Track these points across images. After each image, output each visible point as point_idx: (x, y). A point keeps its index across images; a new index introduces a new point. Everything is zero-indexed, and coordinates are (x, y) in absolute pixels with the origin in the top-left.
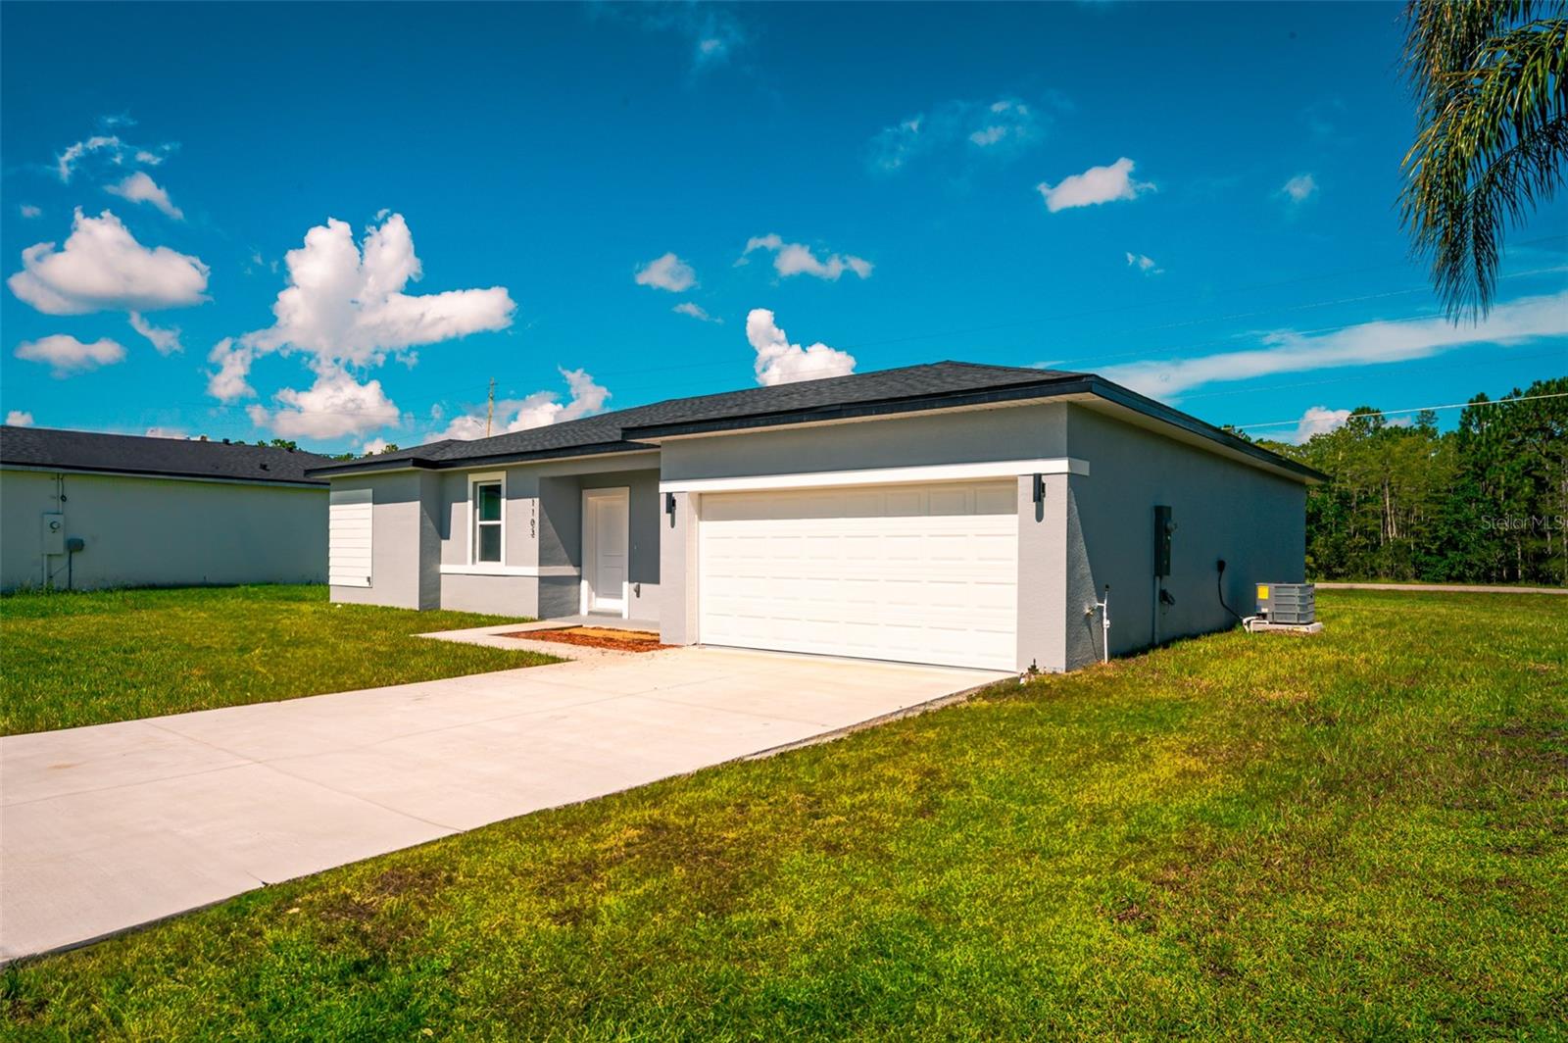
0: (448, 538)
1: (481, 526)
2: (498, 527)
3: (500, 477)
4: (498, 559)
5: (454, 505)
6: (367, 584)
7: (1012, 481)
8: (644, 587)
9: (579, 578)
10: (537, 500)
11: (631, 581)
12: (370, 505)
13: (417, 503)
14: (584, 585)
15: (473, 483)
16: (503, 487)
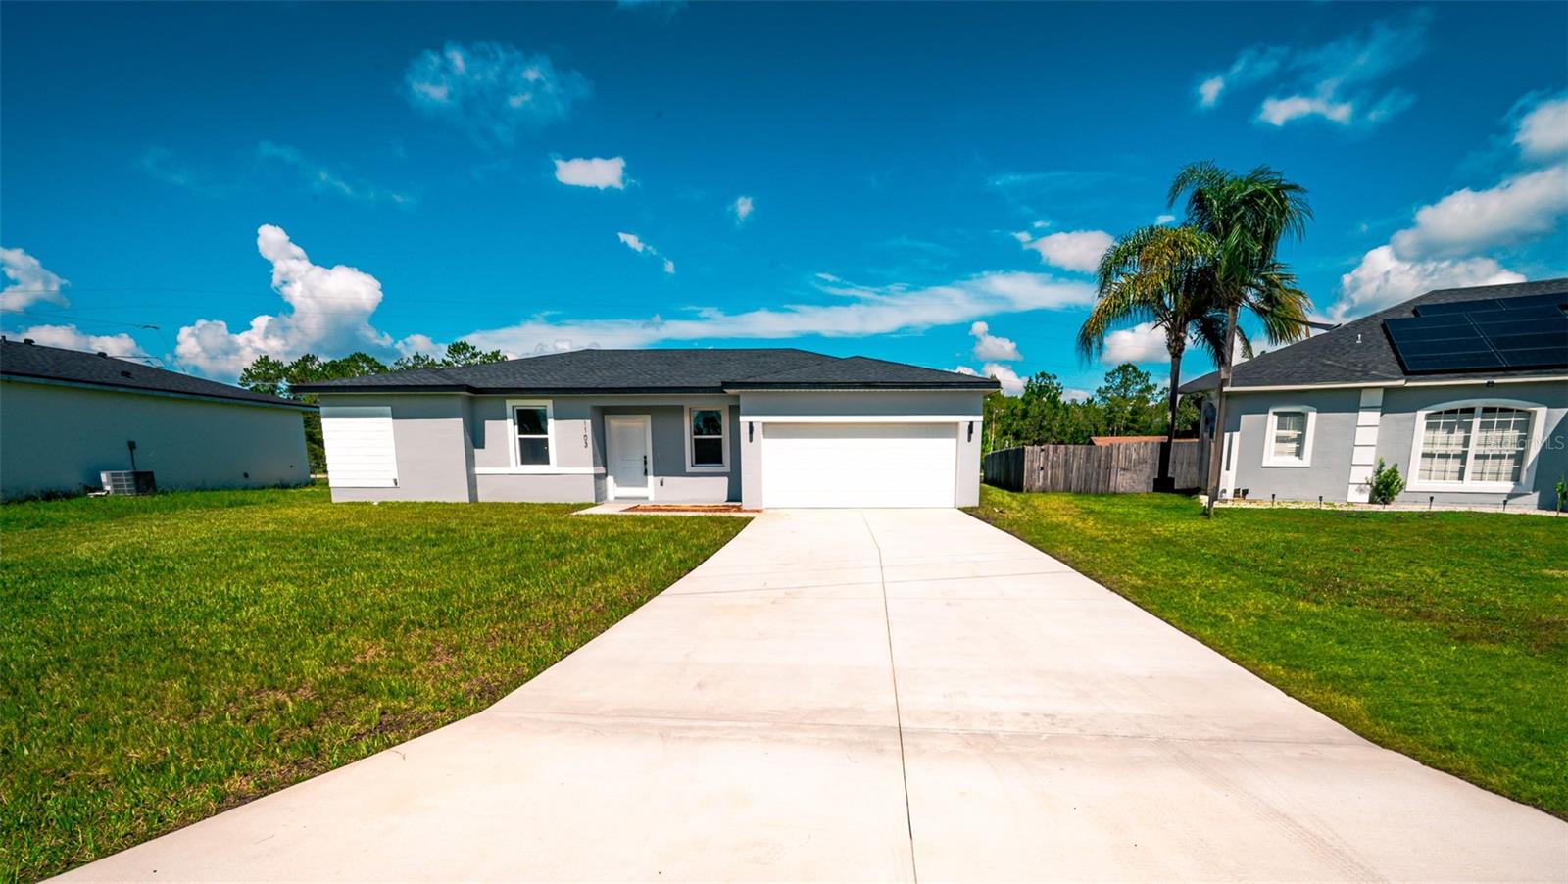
0: (482, 446)
1: (520, 439)
2: (546, 440)
3: (547, 404)
4: (548, 463)
5: (487, 422)
6: (393, 485)
7: (957, 424)
8: (667, 480)
9: (606, 475)
10: (589, 422)
11: (655, 475)
12: (391, 419)
13: (461, 420)
14: (610, 479)
15: (513, 407)
16: (550, 411)
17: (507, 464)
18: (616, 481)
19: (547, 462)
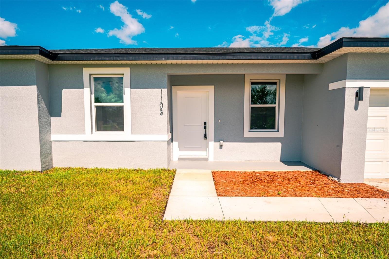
1: (96, 107)
8: (225, 144)
9: (172, 140)
10: (165, 90)
11: (215, 141)
13: (36, 86)
14: (175, 144)
15: (90, 75)
16: (127, 80)
17: (83, 131)
18: (179, 146)
19: (121, 128)
